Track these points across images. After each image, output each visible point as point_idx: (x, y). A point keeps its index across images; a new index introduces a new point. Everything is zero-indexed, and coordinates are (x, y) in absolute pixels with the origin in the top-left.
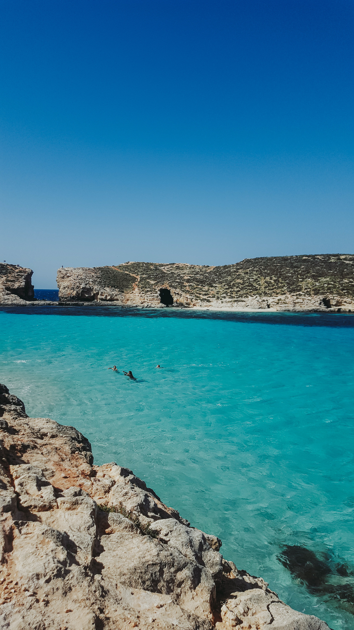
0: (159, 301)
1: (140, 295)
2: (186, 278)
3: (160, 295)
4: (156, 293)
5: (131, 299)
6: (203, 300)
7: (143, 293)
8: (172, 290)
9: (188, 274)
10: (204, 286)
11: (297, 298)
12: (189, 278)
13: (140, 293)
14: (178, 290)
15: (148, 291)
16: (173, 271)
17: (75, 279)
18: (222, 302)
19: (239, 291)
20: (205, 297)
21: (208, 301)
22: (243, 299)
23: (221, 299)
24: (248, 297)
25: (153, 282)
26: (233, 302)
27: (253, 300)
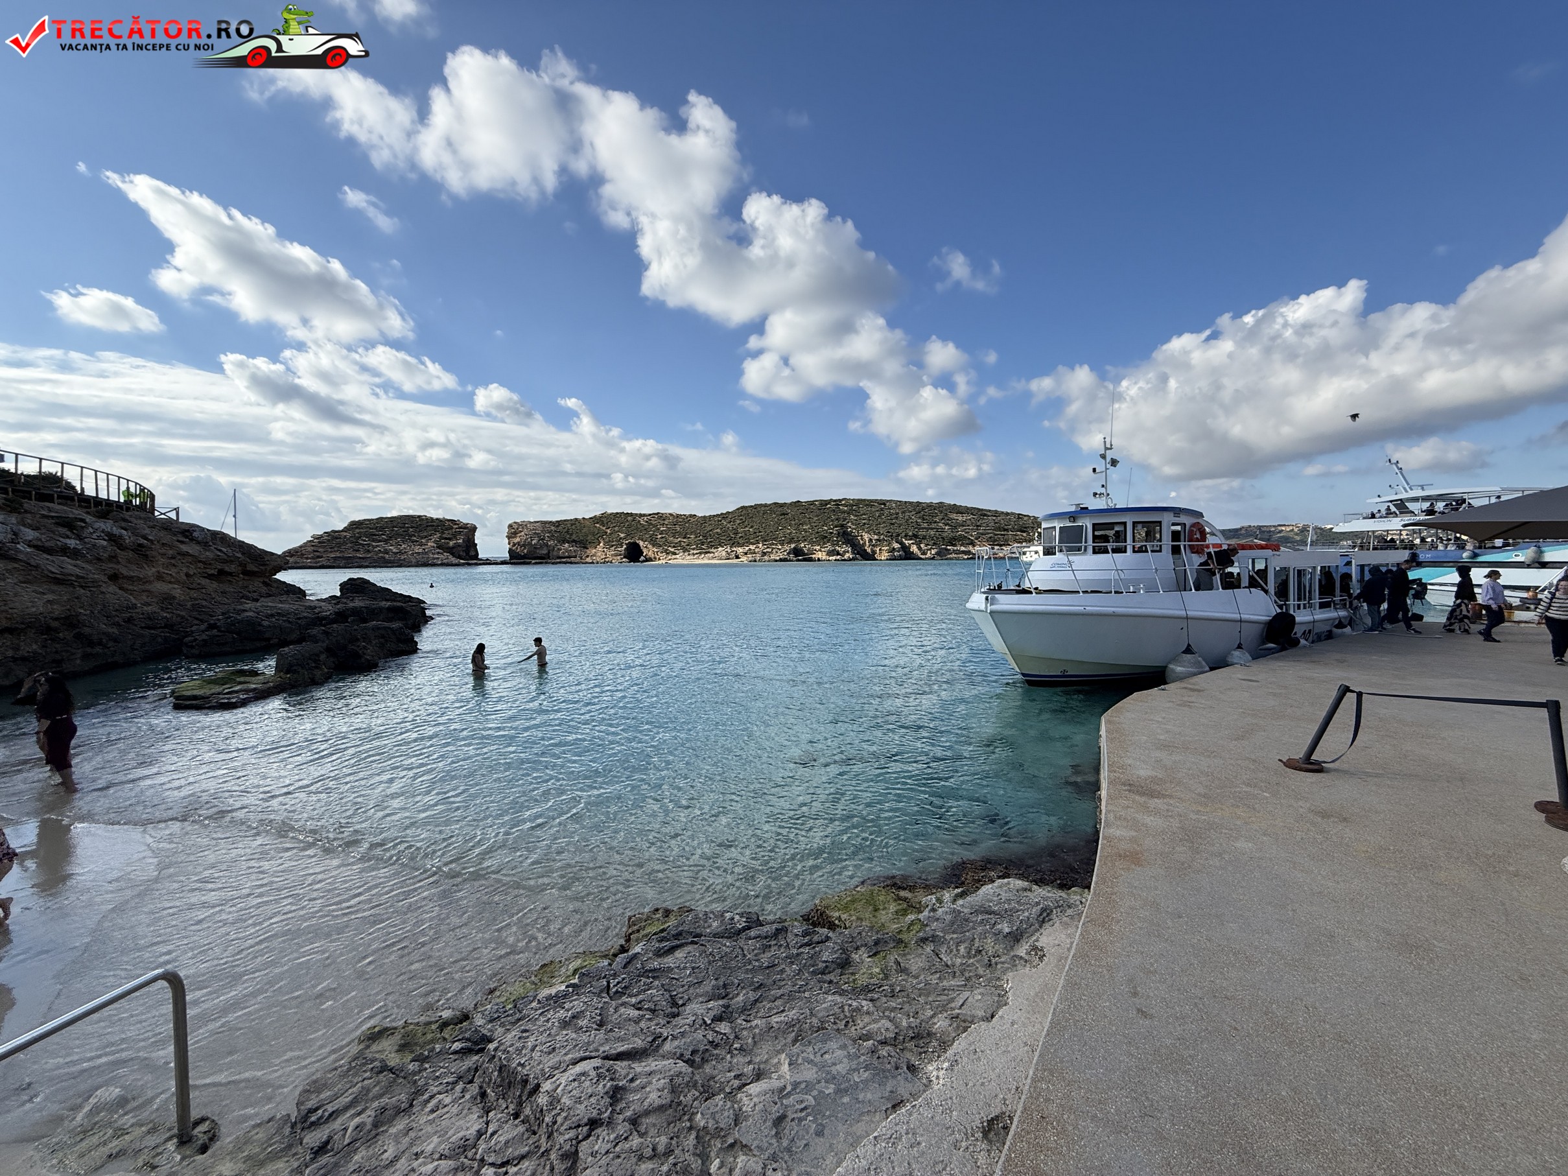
0: (623, 557)
1: (603, 550)
2: (663, 529)
3: (626, 549)
4: (622, 547)
5: (591, 554)
6: (669, 553)
7: (607, 548)
8: (641, 543)
9: (667, 525)
10: (677, 538)
11: (768, 548)
12: (666, 529)
13: (604, 548)
14: (647, 543)
15: (613, 545)
16: (651, 522)
17: (526, 535)
18: (690, 554)
19: (711, 542)
20: (672, 550)
21: (675, 554)
22: (713, 550)
23: (690, 551)
24: (718, 548)
25: (622, 535)
26: (700, 553)
27: (721, 551)
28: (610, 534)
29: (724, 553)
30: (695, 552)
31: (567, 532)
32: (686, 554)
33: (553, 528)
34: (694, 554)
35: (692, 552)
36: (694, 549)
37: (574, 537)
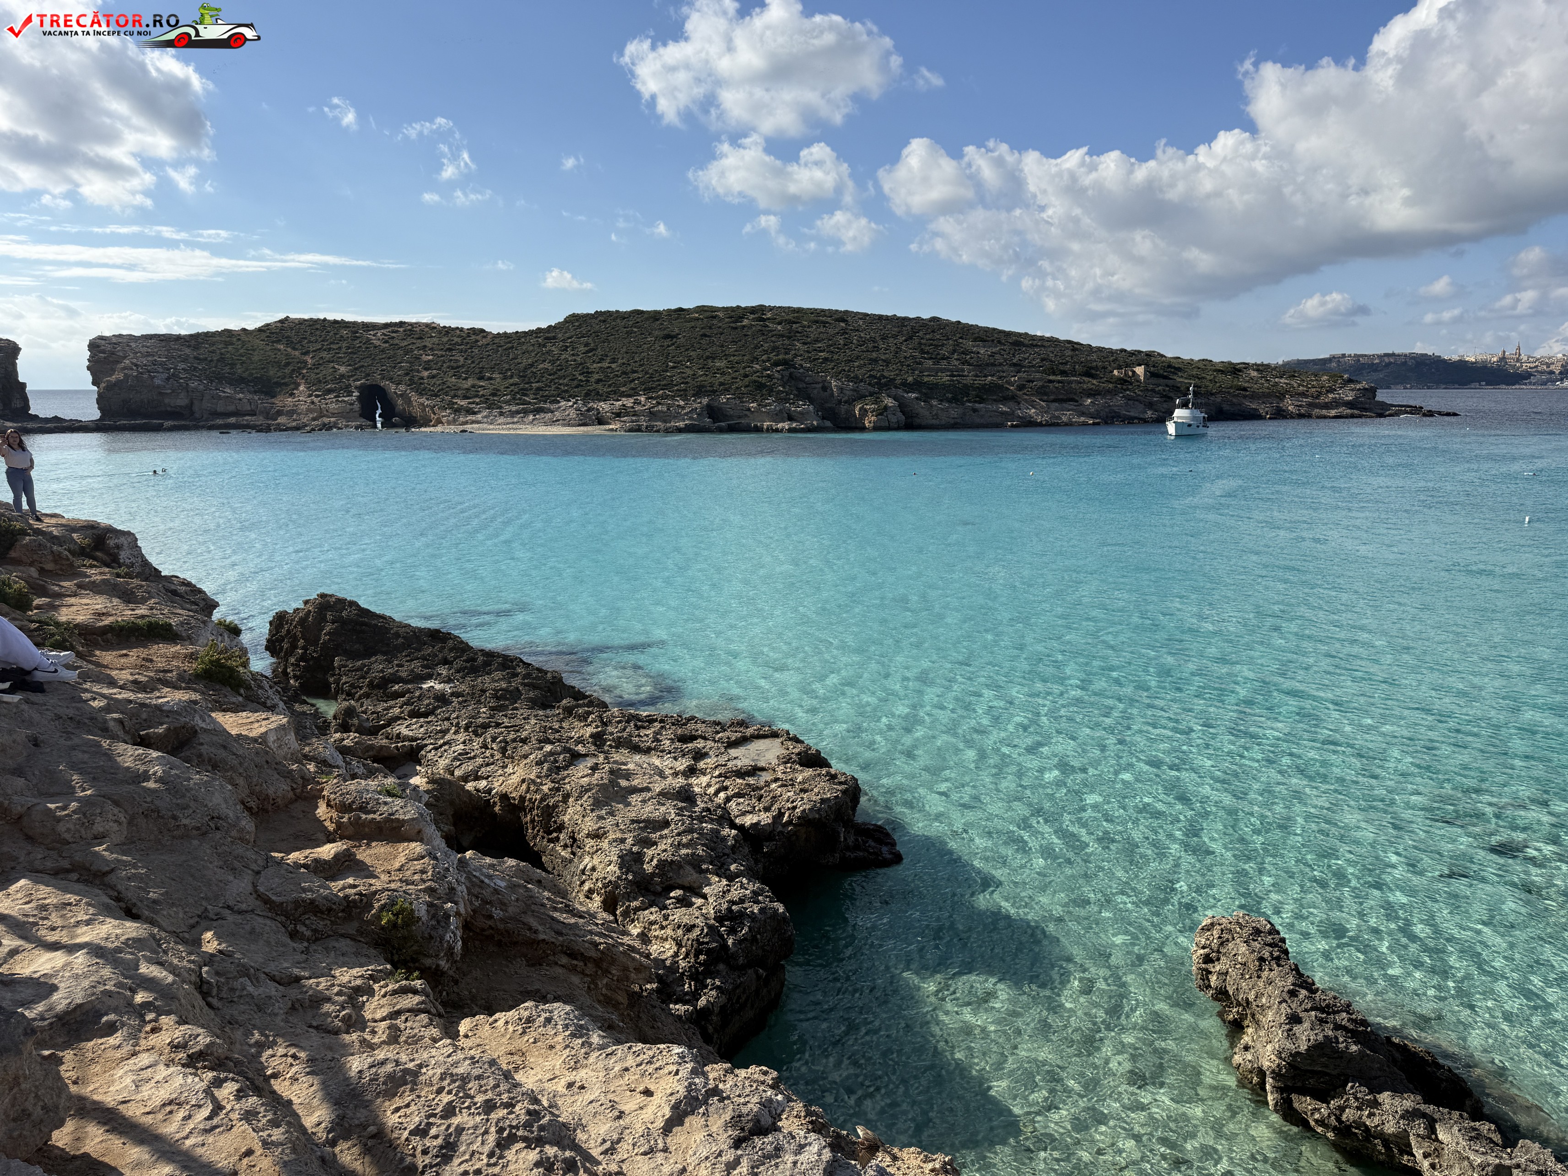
0: (357, 414)
1: (309, 400)
2: (425, 358)
3: (359, 398)
4: (350, 394)
5: (286, 409)
6: (457, 411)
7: (317, 396)
8: (389, 386)
9: (432, 349)
10: (466, 379)
11: (659, 404)
12: (431, 357)
13: (310, 396)
14: (402, 387)
15: (330, 391)
16: (396, 341)
17: (136, 365)
18: (501, 414)
19: (539, 389)
20: (463, 403)
21: (472, 413)
22: (547, 405)
23: (501, 407)
24: (559, 402)
25: (343, 369)
26: (526, 412)
27: (567, 407)
28: (316, 366)
29: (573, 413)
30: (514, 408)
31: (222, 359)
32: (495, 412)
33: (187, 351)
34: (513, 414)
35: (506, 408)
36: (508, 403)
37: (239, 370)
